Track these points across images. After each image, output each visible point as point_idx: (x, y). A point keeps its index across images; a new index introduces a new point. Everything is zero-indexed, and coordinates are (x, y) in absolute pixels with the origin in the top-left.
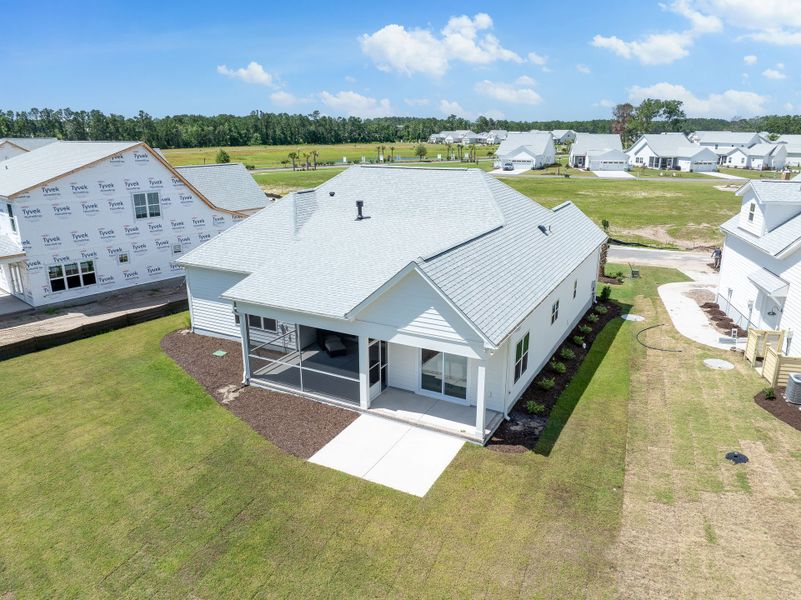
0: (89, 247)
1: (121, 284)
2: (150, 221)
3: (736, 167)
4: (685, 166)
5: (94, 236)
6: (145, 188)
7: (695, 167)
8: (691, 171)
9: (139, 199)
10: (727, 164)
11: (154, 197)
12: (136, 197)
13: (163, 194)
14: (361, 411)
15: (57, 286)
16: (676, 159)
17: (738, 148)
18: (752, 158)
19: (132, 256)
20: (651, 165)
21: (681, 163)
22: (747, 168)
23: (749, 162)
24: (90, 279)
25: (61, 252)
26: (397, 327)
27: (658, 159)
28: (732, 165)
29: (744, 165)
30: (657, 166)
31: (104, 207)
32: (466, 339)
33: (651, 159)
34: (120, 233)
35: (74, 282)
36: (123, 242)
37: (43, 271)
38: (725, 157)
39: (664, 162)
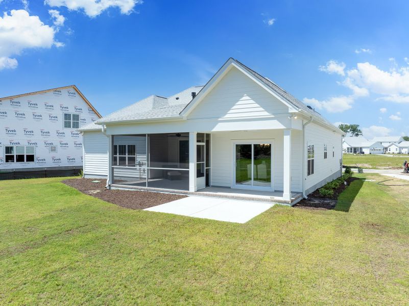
0: (33, 139)
1: (49, 164)
2: (72, 130)
3: (393, 153)
4: (366, 151)
5: (37, 133)
6: (72, 111)
7: (372, 152)
8: (370, 153)
9: (67, 116)
10: (388, 151)
11: (76, 117)
12: (66, 115)
13: (82, 116)
14: (190, 194)
15: (9, 158)
16: (361, 148)
17: (393, 144)
18: (401, 148)
19: (59, 149)
20: (348, 152)
21: (364, 150)
22: (400, 153)
23: (400, 150)
24: (31, 158)
25: (15, 139)
26: (218, 118)
27: (351, 149)
28: (391, 152)
29: (398, 152)
30: (351, 152)
31: (46, 117)
32: (273, 114)
33: (348, 148)
34: (53, 133)
35: (20, 158)
36: (54, 139)
37: (2, 147)
38: (386, 148)
39: (355, 150)
